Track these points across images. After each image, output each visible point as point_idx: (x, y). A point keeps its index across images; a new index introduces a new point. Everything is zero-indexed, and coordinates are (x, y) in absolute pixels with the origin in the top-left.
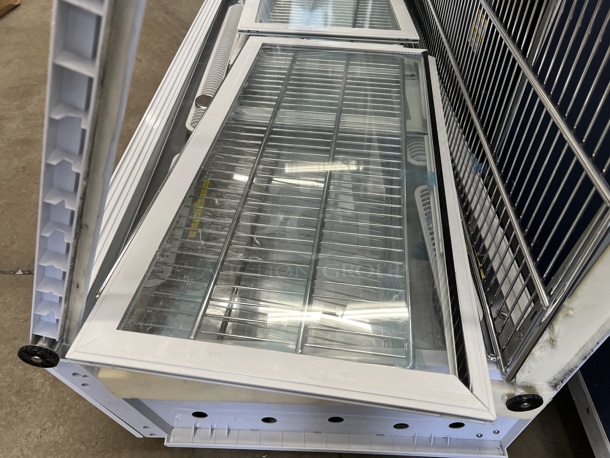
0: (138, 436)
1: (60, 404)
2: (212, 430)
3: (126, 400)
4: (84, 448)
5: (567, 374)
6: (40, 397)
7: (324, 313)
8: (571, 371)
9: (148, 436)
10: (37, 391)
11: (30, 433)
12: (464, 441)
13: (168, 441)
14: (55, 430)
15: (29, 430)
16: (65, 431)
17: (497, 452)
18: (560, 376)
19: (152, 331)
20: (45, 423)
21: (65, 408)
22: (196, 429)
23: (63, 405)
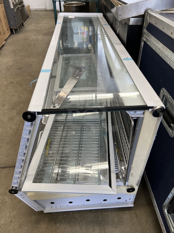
0: (37, 211)
1: (14, 205)
2: (56, 207)
3: (33, 200)
4: (21, 216)
5: (139, 182)
6: (8, 204)
7: (86, 170)
8: (139, 181)
9: (39, 211)
10: (7, 202)
11: (6, 214)
12: (122, 202)
13: (45, 211)
14: (13, 212)
15: (6, 213)
16: (16, 212)
17: (131, 204)
18: (138, 183)
19: (39, 182)
20: (10, 211)
21: (15, 206)
22: (52, 207)
23: (15, 205)
